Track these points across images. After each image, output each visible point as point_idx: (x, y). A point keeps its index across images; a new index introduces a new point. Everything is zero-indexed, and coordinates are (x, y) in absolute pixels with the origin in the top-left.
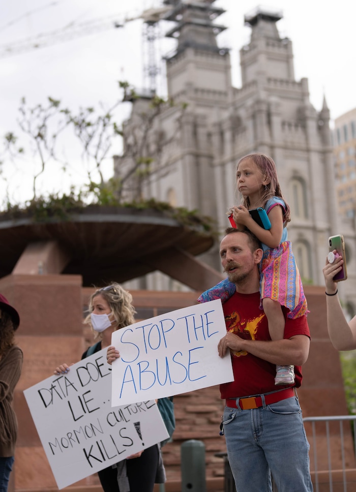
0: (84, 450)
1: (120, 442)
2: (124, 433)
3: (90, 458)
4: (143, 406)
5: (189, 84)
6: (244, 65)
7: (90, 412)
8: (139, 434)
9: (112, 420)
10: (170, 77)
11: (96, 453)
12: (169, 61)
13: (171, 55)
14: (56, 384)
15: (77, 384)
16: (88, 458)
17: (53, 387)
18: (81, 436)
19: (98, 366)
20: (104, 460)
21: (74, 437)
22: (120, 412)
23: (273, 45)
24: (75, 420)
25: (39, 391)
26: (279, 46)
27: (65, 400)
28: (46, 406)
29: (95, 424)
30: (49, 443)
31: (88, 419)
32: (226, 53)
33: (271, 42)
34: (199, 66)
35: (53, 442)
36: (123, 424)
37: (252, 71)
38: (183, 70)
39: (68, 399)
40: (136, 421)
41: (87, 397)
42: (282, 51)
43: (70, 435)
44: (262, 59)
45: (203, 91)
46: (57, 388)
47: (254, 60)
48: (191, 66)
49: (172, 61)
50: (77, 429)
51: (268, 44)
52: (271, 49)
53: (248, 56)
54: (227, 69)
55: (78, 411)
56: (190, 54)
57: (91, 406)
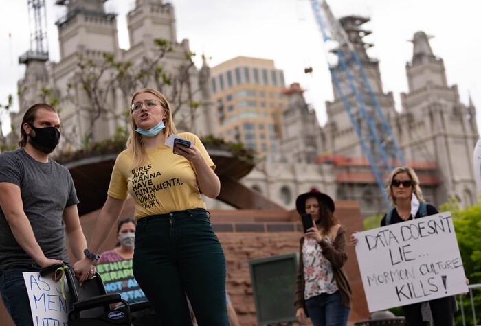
0: (396, 288)
1: (427, 287)
2: (432, 281)
3: (400, 294)
4: (452, 265)
5: (81, 47)
6: (131, 29)
7: (406, 261)
8: (445, 284)
9: (424, 269)
10: (62, 40)
11: (406, 291)
12: (60, 26)
13: (62, 21)
14: (381, 234)
15: (399, 238)
16: (398, 294)
17: (378, 236)
18: (396, 277)
19: (420, 229)
20: (412, 297)
21: (389, 276)
22: (432, 266)
23: (157, 11)
24: (393, 264)
25: (366, 237)
26: (163, 12)
27: (387, 248)
28: (370, 249)
29: (409, 271)
30: (368, 277)
31: (403, 265)
32: (112, 18)
33: (155, 7)
34: (89, 31)
35: (371, 276)
36: (432, 274)
37: (139, 34)
38: (74, 34)
39: (389, 247)
40: (444, 275)
41: (406, 249)
42: (165, 16)
43: (386, 274)
44: (148, 23)
45: (94, 53)
46: (382, 237)
47: (140, 24)
48: (82, 31)
49: (64, 26)
50: (393, 271)
51: (152, 10)
52: (155, 14)
53: (134, 21)
54: (114, 32)
55: (397, 258)
56: (80, 19)
57: (408, 256)
